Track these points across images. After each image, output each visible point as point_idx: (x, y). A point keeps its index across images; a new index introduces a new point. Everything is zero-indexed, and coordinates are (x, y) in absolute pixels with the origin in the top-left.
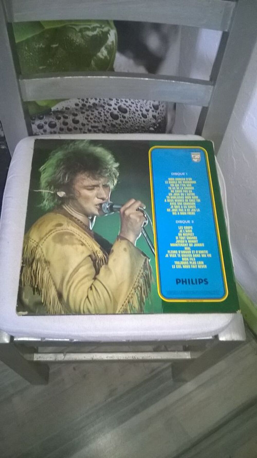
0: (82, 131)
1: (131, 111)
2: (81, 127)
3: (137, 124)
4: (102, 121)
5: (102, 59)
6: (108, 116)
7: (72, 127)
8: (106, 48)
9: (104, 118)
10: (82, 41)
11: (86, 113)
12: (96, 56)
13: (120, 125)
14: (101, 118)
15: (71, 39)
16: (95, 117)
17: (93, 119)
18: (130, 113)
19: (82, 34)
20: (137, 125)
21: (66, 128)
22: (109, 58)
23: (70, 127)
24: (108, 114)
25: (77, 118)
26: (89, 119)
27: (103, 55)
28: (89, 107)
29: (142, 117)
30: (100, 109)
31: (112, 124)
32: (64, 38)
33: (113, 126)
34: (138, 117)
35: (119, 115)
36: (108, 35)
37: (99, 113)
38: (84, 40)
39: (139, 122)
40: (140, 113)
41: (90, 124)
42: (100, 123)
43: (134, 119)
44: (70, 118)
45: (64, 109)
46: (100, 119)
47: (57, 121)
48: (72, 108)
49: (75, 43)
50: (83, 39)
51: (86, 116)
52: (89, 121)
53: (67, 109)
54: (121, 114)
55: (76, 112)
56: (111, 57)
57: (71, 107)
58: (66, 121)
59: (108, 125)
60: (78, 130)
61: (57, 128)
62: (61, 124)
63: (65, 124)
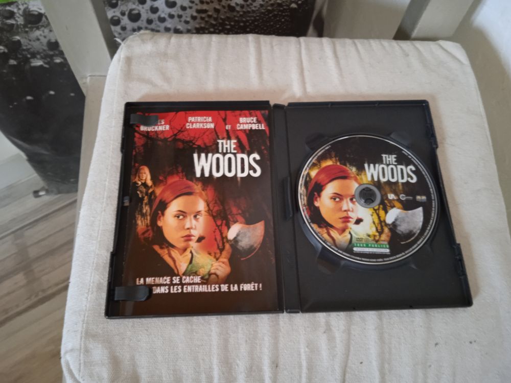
0: (183, 19)
2: (181, 12)
7: (166, 14)
13: (242, 7)
21: (157, 19)
31: (229, 6)
58: (155, 6)
59: (224, 7)
60: (176, 19)
61: (142, 21)
62: (147, 13)
63: (154, 10)
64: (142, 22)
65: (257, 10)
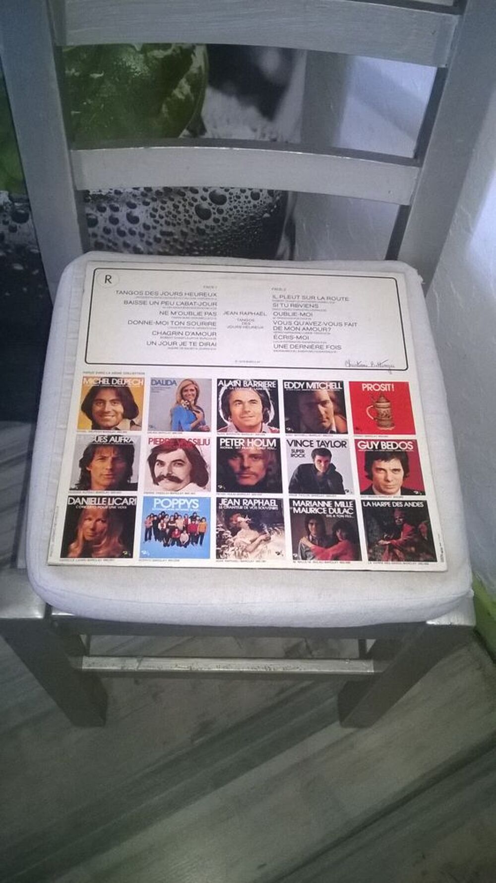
1: (232, 196)
3: (243, 216)
4: (180, 222)
5: (181, 99)
6: (191, 213)
8: (188, 80)
9: (185, 216)
10: (145, 71)
11: (152, 205)
12: (170, 96)
13: (213, 228)
14: (179, 216)
15: (127, 65)
16: (167, 214)
17: (165, 218)
18: (231, 202)
19: (146, 56)
20: (243, 218)
21: (116, 230)
22: (193, 98)
23: (122, 229)
24: (191, 209)
25: (136, 212)
26: (157, 218)
27: (182, 93)
28: (158, 193)
29: (252, 200)
30: (178, 198)
31: (198, 228)
32: (115, 63)
33: (201, 232)
34: (245, 202)
35: (212, 210)
36: (192, 56)
37: (176, 207)
38: (150, 68)
39: (246, 212)
40: (248, 193)
41: (159, 228)
42: (177, 226)
43: (239, 208)
44: (123, 211)
45: (111, 193)
46: (177, 219)
47: (98, 214)
48: (127, 192)
49: (134, 73)
50: (148, 66)
51: (151, 209)
52: (157, 222)
53: (117, 192)
54: (214, 207)
55: (133, 201)
56: (196, 97)
57: (124, 190)
58: (116, 217)
59: (192, 230)
60: (137, 236)
61: (98, 228)
62: (105, 221)
63: (114, 221)
64: (98, 230)
65: (229, 230)
